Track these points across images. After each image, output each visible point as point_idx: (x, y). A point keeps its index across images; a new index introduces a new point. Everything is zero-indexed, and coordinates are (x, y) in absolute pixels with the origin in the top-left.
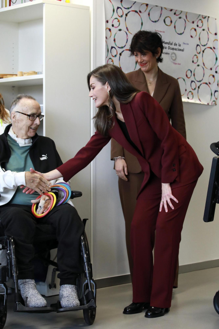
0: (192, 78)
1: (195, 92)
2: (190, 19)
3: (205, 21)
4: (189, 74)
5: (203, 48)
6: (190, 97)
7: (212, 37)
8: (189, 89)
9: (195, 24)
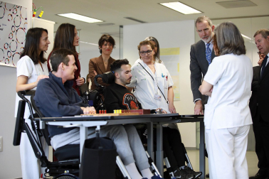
0: (9, 49)
1: (10, 59)
2: (8, 7)
3: (18, 9)
4: (6, 46)
5: (17, 28)
6: (7, 62)
7: (23, 21)
8: (6, 57)
9: (12, 11)
